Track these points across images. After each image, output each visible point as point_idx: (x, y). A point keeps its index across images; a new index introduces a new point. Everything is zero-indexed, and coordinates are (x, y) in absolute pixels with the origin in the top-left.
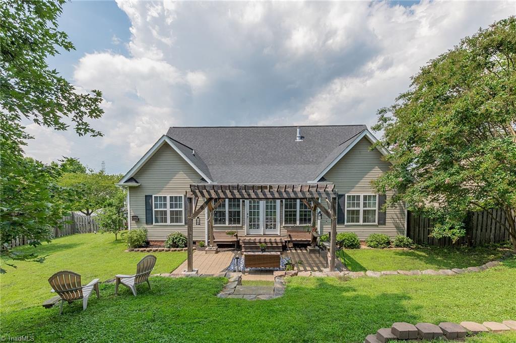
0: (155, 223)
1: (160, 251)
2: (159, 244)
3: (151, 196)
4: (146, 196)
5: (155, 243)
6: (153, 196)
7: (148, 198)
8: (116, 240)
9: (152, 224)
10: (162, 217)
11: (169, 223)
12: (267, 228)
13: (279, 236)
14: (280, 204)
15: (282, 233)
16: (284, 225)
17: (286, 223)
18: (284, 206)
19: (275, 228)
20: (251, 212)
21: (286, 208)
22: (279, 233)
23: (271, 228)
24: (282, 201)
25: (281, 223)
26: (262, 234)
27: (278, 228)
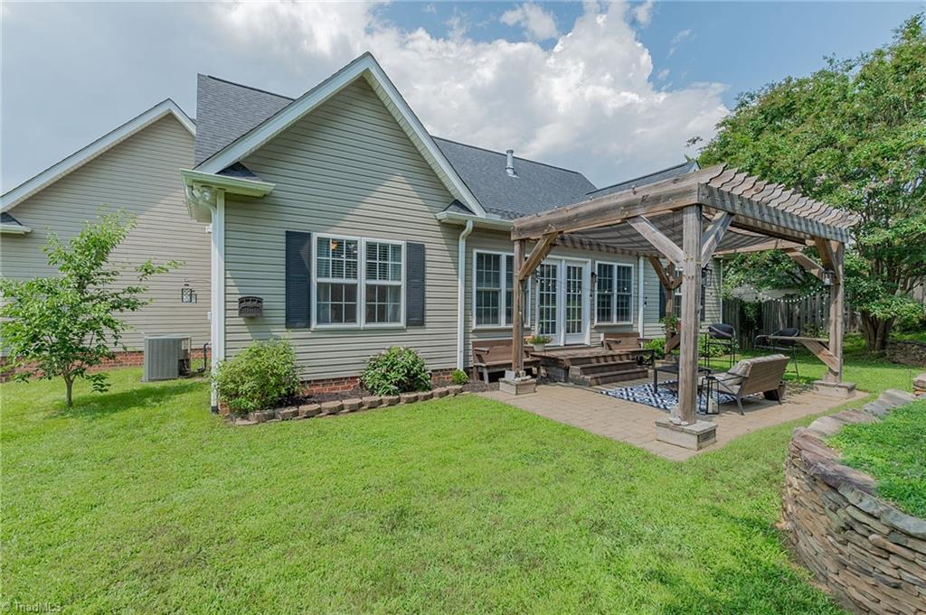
0: (319, 321)
1: (333, 412)
2: (326, 390)
3: (307, 236)
4: (288, 234)
5: (315, 389)
6: (315, 237)
7: (296, 242)
8: (70, 404)
9: (308, 326)
10: (340, 305)
11: (361, 322)
12: (568, 331)
13: (589, 347)
14: (592, 281)
15: (593, 340)
16: (596, 323)
17: (598, 320)
18: (596, 284)
19: (579, 331)
20: (542, 295)
21: (599, 288)
22: (587, 341)
23: (573, 332)
24: (593, 274)
25: (592, 319)
26: (562, 345)
27: (585, 332)
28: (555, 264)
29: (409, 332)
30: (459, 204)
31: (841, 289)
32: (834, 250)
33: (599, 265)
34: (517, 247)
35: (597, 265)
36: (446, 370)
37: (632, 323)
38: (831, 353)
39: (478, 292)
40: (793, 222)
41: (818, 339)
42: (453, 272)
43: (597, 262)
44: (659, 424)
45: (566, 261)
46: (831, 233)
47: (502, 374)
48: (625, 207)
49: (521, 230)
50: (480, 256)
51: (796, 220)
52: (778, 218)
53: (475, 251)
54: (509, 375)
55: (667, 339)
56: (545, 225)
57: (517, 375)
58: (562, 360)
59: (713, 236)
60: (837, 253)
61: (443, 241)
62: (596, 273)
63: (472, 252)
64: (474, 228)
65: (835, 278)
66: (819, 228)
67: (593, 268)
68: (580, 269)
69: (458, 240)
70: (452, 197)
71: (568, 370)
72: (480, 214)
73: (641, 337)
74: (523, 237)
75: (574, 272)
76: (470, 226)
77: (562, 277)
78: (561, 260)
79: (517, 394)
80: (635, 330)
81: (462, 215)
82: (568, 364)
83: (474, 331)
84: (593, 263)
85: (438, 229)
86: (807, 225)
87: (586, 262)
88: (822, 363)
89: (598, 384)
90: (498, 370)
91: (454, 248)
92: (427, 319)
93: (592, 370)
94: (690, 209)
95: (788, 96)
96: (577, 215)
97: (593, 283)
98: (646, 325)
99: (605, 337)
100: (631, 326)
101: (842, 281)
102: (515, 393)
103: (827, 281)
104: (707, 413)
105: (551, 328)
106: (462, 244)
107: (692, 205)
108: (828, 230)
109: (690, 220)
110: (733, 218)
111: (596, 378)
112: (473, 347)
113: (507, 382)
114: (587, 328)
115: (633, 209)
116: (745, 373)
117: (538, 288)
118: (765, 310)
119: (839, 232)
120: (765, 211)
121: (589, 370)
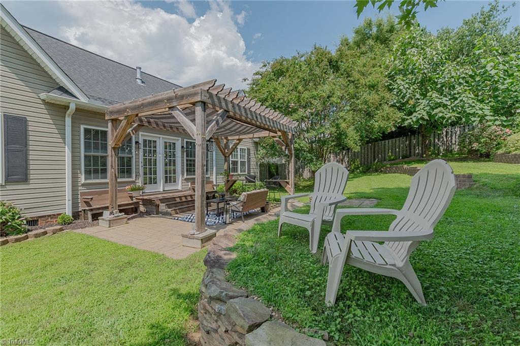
12: (166, 182)
13: (181, 191)
14: (182, 152)
15: (183, 187)
16: (185, 176)
17: (187, 175)
18: (185, 153)
19: (175, 182)
20: (145, 160)
21: (187, 156)
22: (180, 188)
23: (170, 182)
24: (182, 147)
25: (183, 175)
26: (161, 190)
27: (179, 181)
28: (155, 140)
29: (8, 187)
30: (63, 90)
31: (293, 157)
32: (290, 138)
33: (187, 142)
34: (110, 124)
35: (185, 142)
36: (54, 215)
37: (209, 176)
38: (290, 187)
39: (86, 156)
40: (265, 120)
41: (286, 180)
42: (61, 140)
43: (185, 140)
44: (184, 236)
45: (163, 138)
46: (286, 128)
47: (101, 214)
48: (167, 100)
49: (112, 113)
50: (87, 131)
51: (267, 120)
52: (257, 117)
53: (82, 127)
54: (106, 214)
55: (225, 184)
56: (124, 110)
57: (112, 213)
58: (154, 200)
59: (215, 122)
60: (291, 139)
61: (48, 116)
62: (185, 147)
63: (79, 127)
64: (76, 108)
65: (290, 150)
66: (280, 126)
67: (182, 143)
68: (174, 144)
69: (65, 117)
70: (57, 84)
71: (158, 206)
72: (83, 100)
73: (215, 183)
74: (113, 117)
75: (170, 147)
76: (73, 107)
77: (160, 148)
78: (160, 138)
79: (109, 227)
80: (211, 180)
81: (65, 98)
82: (158, 202)
83: (83, 185)
84: (183, 141)
85: (43, 106)
86: (273, 123)
87: (178, 140)
88: (287, 192)
89: (177, 213)
90: (98, 212)
91: (62, 123)
92: (32, 177)
93: (176, 205)
94: (198, 104)
95: (281, 65)
96: (142, 104)
97: (183, 152)
98: (217, 177)
99: (191, 185)
100: (209, 177)
101: (293, 152)
102: (108, 226)
103: (287, 152)
104: (226, 224)
105: (153, 181)
106: (68, 121)
107: (199, 102)
108: (285, 127)
109: (199, 109)
110: (228, 114)
111: (175, 210)
112: (81, 196)
113: (103, 219)
114: (180, 179)
115: (171, 102)
116: (244, 200)
117: (141, 154)
118: (280, 168)
119: (290, 129)
120: (249, 112)
121: (173, 206)
